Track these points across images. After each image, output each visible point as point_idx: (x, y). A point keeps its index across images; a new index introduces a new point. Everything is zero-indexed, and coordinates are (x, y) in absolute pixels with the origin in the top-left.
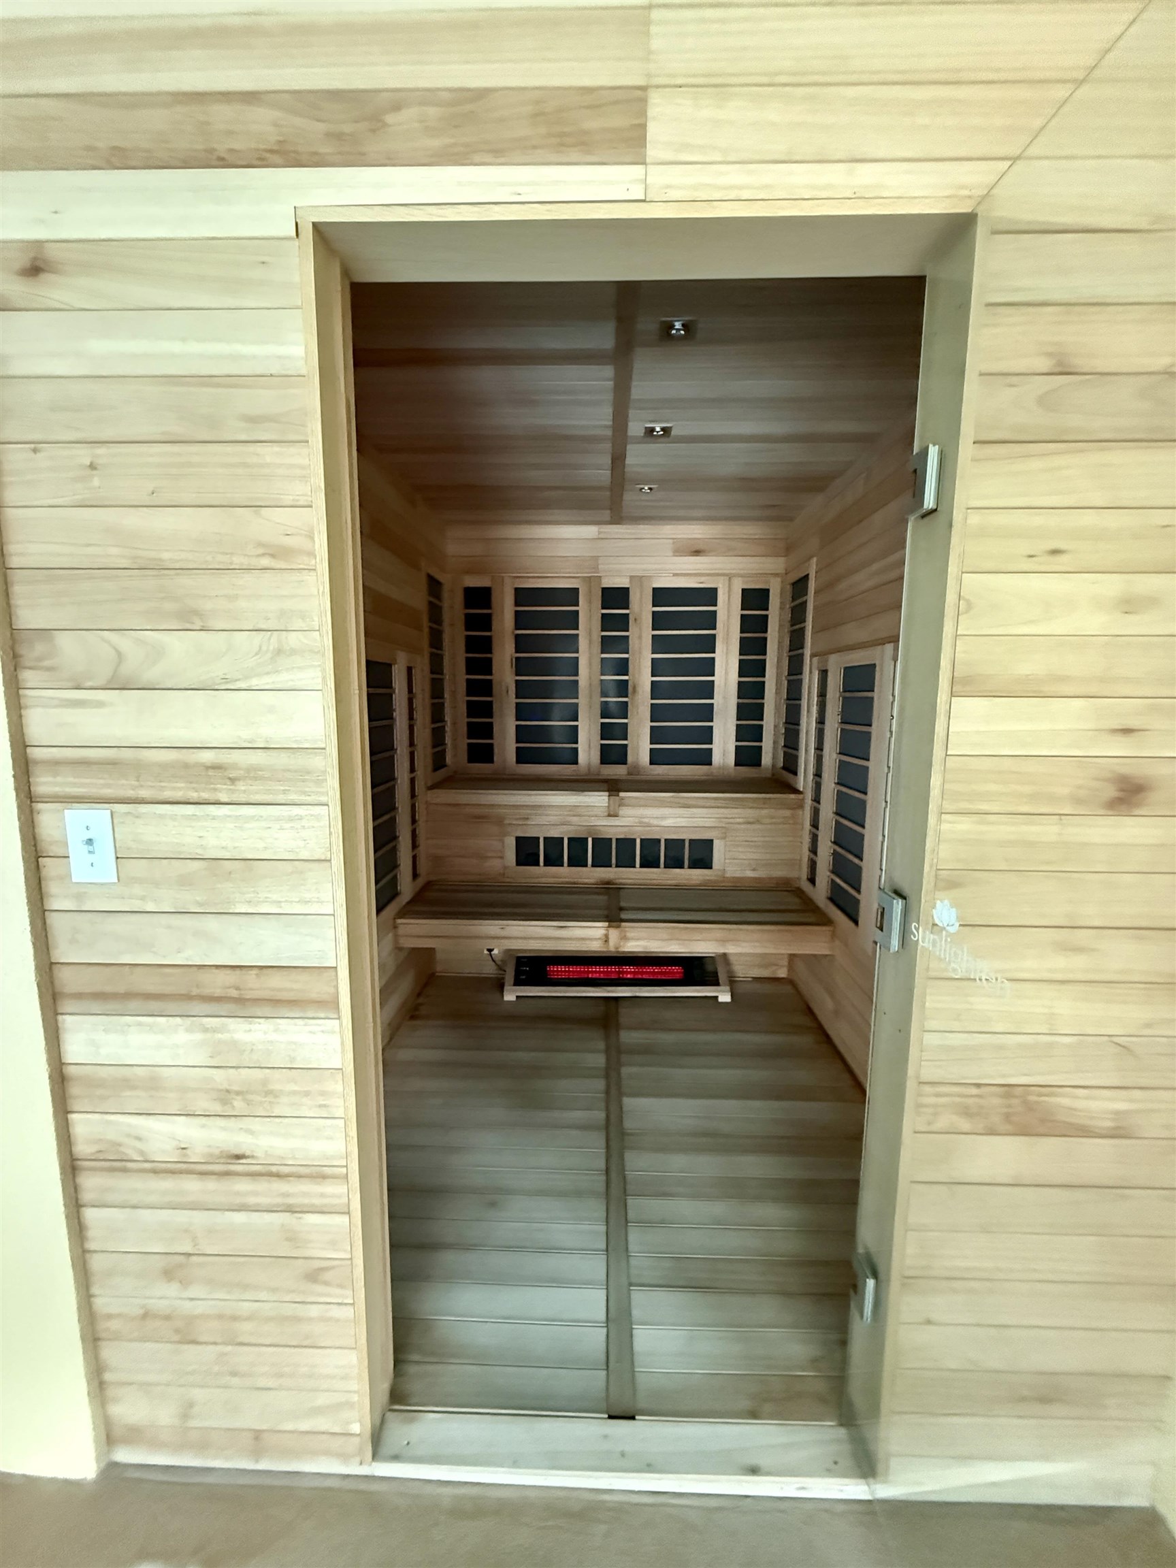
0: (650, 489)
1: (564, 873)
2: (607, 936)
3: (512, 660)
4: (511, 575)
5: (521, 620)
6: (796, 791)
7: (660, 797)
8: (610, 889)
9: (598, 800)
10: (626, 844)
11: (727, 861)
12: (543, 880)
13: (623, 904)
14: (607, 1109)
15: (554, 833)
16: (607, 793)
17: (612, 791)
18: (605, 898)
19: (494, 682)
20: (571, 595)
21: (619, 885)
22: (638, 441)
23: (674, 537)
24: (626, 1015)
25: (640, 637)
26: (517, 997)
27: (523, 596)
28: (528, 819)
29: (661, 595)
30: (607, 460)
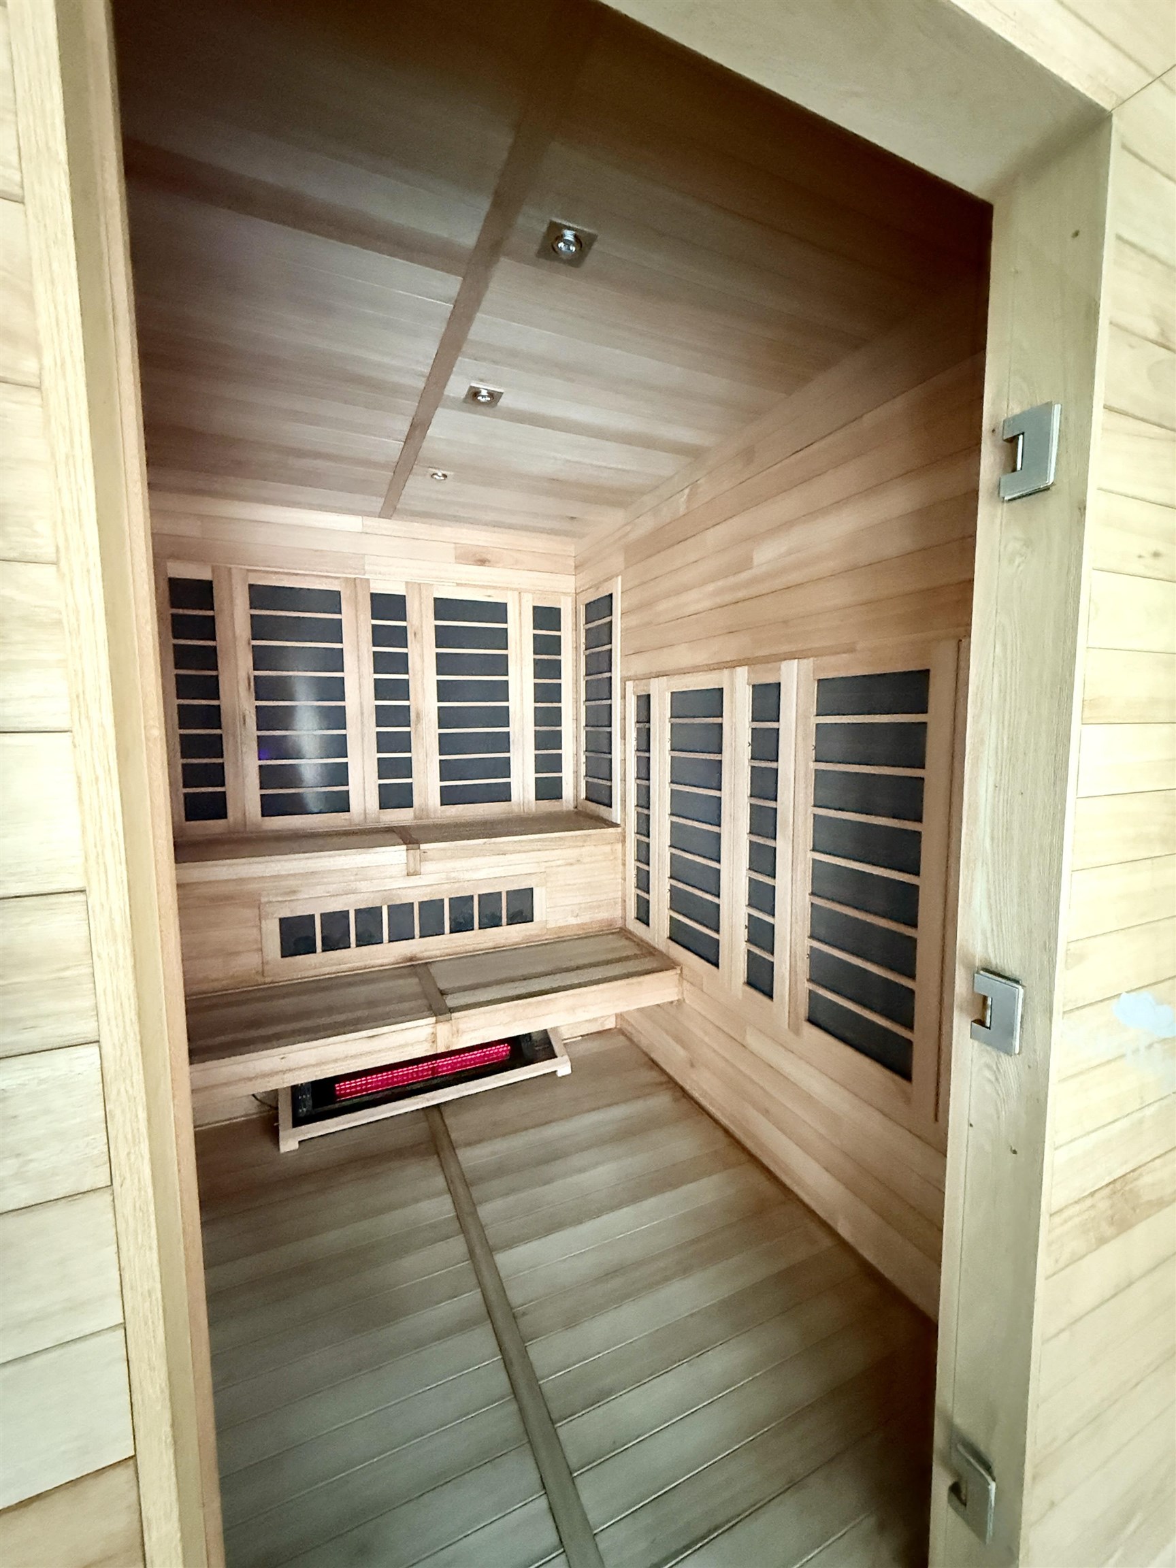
0: (445, 476)
1: (354, 958)
2: (434, 1034)
3: (249, 679)
4: (243, 567)
5: (259, 628)
6: (615, 825)
7: (470, 845)
8: (416, 968)
9: (394, 856)
10: (431, 908)
11: (548, 910)
12: (327, 970)
13: (443, 985)
14: (480, 1284)
15: (335, 906)
16: (404, 847)
17: (410, 843)
18: (415, 980)
19: (222, 708)
20: (332, 600)
21: (426, 959)
22: (454, 404)
23: (457, 541)
24: (458, 1125)
25: (422, 656)
26: (300, 1142)
27: (261, 596)
28: (294, 892)
29: (444, 608)
30: (403, 426)
